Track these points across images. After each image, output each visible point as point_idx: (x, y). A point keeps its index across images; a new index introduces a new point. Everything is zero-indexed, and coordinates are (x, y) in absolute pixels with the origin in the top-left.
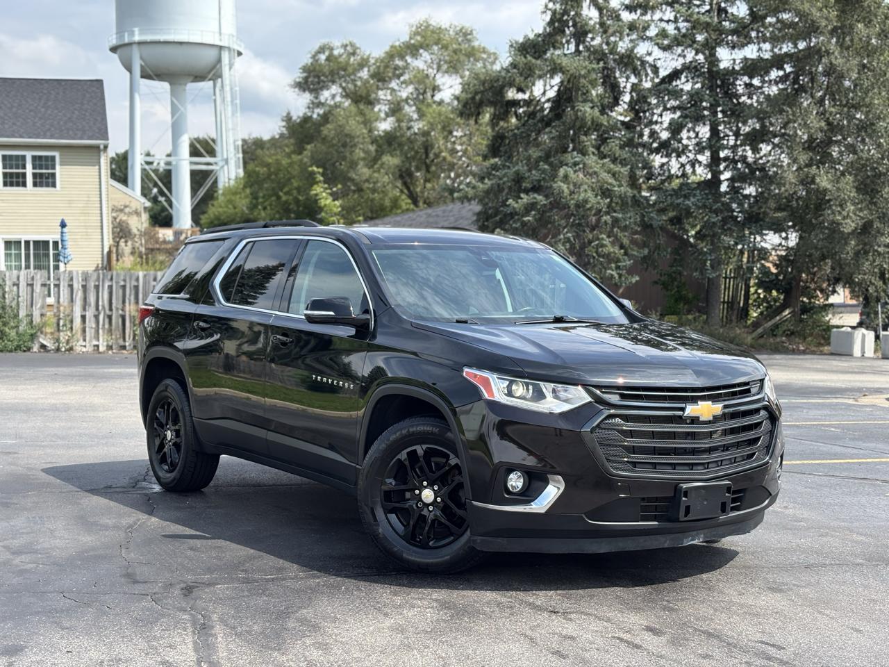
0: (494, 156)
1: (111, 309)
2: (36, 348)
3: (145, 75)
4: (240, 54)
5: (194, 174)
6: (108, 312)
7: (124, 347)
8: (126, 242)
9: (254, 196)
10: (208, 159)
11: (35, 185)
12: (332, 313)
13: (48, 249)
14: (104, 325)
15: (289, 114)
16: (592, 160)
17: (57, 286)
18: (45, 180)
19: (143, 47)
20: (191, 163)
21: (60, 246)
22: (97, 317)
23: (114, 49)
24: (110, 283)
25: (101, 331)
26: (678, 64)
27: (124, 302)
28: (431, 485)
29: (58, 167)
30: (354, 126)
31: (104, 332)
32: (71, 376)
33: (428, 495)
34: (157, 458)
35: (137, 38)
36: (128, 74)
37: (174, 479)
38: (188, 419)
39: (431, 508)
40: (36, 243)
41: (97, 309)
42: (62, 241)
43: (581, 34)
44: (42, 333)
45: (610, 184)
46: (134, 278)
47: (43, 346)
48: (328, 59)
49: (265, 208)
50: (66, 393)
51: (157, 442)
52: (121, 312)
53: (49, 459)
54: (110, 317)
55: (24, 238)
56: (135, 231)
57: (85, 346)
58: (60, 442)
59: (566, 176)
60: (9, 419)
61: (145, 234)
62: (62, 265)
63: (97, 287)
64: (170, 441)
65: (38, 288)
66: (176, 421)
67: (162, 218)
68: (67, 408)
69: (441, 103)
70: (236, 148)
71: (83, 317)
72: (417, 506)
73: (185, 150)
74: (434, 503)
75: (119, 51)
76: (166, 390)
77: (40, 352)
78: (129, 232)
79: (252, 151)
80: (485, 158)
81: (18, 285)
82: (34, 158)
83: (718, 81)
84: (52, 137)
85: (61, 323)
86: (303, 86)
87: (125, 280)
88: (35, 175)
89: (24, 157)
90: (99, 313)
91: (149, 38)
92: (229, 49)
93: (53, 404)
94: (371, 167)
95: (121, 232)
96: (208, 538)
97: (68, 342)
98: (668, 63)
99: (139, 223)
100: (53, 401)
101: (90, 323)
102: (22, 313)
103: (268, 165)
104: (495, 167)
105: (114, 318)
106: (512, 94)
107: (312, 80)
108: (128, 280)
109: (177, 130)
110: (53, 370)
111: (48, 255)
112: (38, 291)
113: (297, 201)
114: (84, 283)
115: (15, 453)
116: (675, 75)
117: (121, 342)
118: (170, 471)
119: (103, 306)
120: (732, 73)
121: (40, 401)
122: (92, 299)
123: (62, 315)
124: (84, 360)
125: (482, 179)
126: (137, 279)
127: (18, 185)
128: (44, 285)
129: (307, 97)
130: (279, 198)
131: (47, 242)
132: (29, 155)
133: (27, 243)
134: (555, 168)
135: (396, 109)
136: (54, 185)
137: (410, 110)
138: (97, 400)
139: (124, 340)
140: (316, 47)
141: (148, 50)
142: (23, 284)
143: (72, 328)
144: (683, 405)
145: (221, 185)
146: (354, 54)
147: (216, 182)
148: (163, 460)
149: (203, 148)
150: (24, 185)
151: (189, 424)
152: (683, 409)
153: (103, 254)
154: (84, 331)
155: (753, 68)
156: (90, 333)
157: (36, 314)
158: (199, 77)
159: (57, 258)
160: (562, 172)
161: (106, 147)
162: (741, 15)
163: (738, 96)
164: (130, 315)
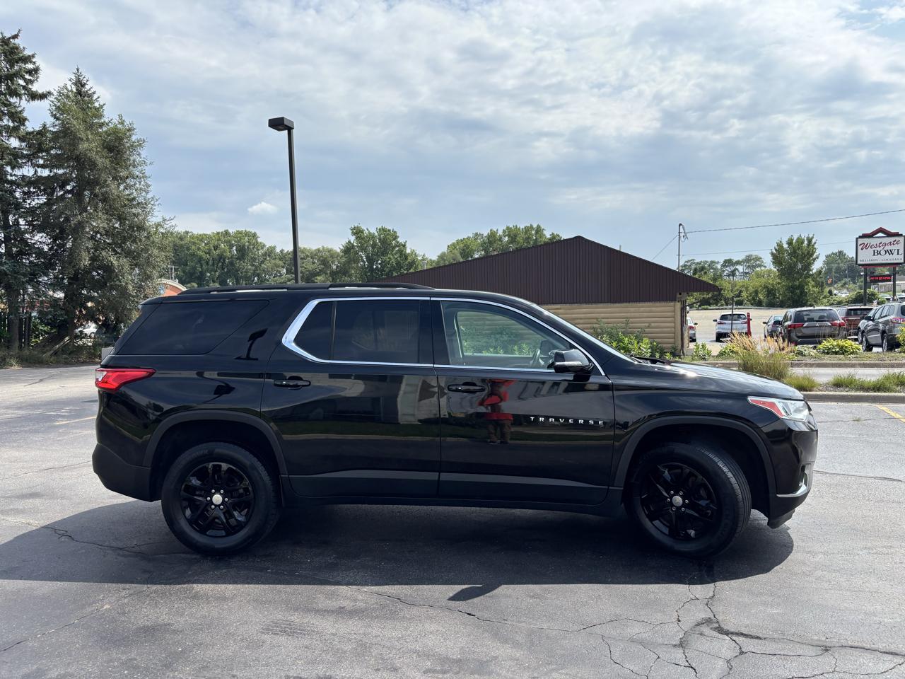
39: (683, 509)
72: (671, 510)
120: (14, 183)
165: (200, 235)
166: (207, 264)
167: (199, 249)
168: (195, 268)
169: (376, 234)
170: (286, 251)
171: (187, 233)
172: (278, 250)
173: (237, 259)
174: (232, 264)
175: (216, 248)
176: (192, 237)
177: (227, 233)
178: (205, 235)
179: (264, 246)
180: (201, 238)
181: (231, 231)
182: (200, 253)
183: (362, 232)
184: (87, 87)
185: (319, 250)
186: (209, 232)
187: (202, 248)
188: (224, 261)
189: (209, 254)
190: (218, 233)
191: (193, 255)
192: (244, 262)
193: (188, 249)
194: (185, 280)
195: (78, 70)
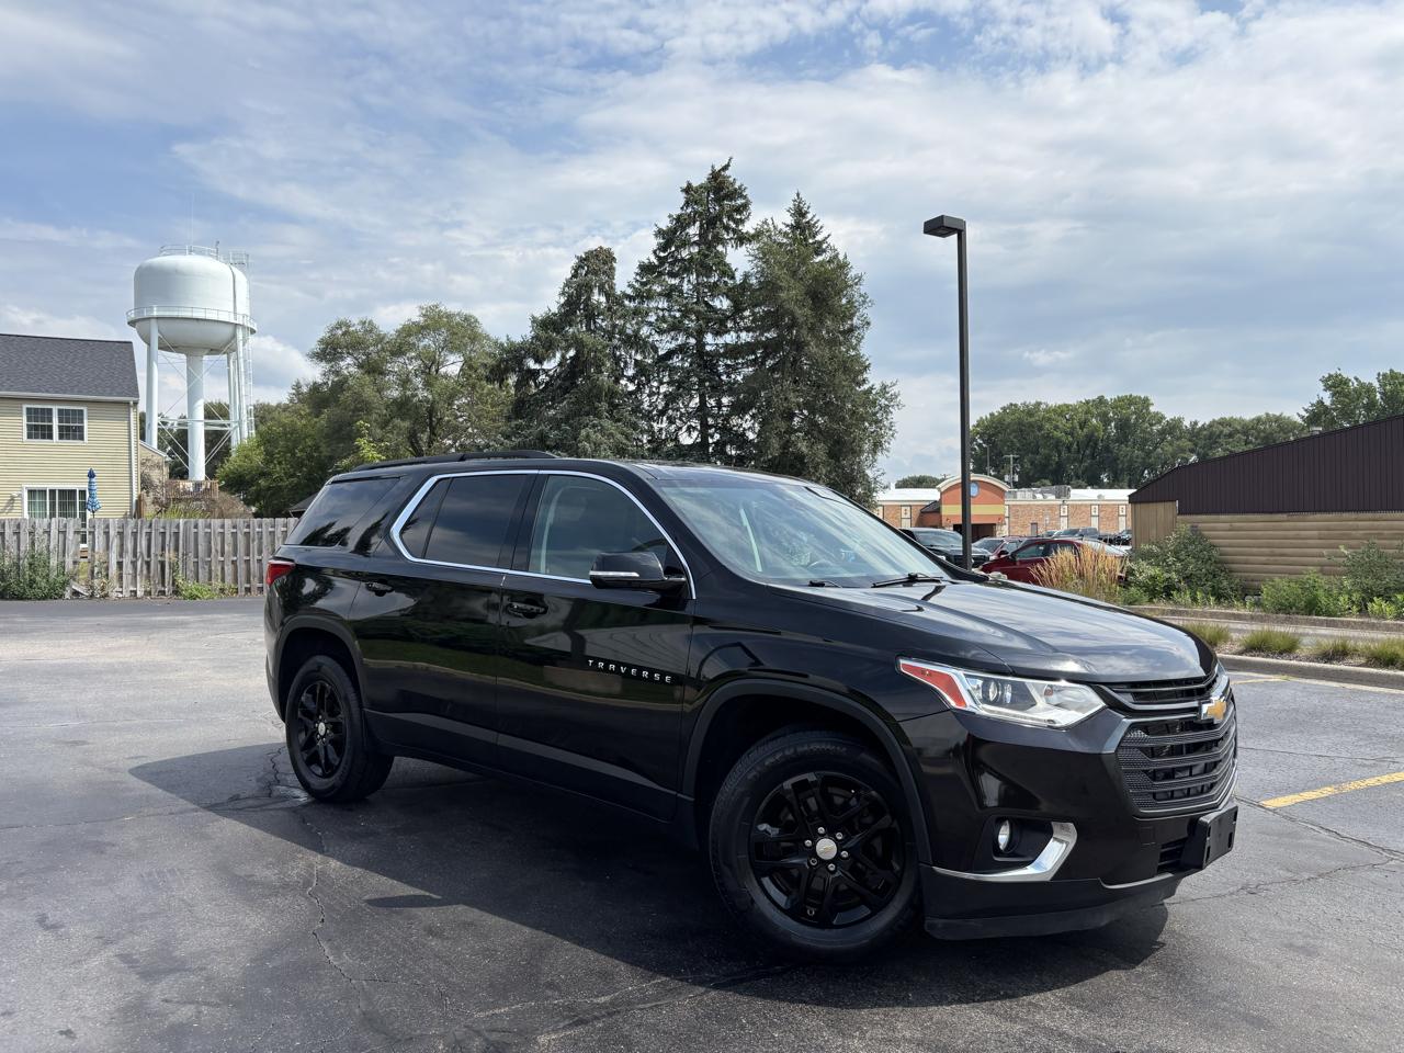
0: (517, 418)
1: (149, 556)
2: (68, 595)
3: (162, 347)
4: (253, 332)
5: (207, 433)
6: (146, 559)
7: (163, 593)
8: (147, 492)
9: (268, 453)
10: (222, 421)
11: (61, 437)
12: (635, 574)
13: (75, 498)
14: (142, 571)
15: (298, 383)
16: (607, 423)
17: (92, 533)
18: (72, 432)
19: (161, 321)
20: (206, 424)
21: (88, 495)
22: (134, 564)
23: (132, 323)
24: (148, 530)
25: (138, 577)
26: (673, 345)
27: (163, 549)
28: (830, 834)
29: (85, 421)
30: (369, 392)
31: (141, 578)
32: (115, 627)
33: (826, 847)
34: (301, 757)
35: (155, 314)
36: (146, 345)
37: (333, 787)
38: (355, 709)
39: (832, 867)
40: (62, 492)
41: (135, 555)
42: (90, 490)
43: (590, 316)
44: (74, 580)
45: (624, 444)
46: (174, 526)
47: (76, 593)
48: (344, 334)
49: (280, 463)
50: (119, 648)
51: (303, 737)
52: (160, 558)
53: (134, 752)
54: (148, 564)
55: (49, 486)
56: (157, 482)
57: (121, 592)
58: (138, 721)
59: (588, 436)
60: (61, 688)
61: (167, 486)
62: (89, 515)
63: (135, 534)
64: (322, 737)
65: (70, 535)
66: (333, 712)
67: (179, 471)
68: (127, 669)
69: (446, 376)
70: (249, 413)
71: (120, 564)
72: (809, 864)
73: (200, 414)
74: (837, 859)
75: (137, 324)
76: (319, 671)
77: (72, 599)
78: (151, 483)
79: (262, 414)
80: (509, 419)
81: (49, 533)
82: (60, 411)
83: (705, 361)
84: (80, 392)
85: (96, 570)
86: (321, 356)
87: (164, 528)
88: (60, 428)
89: (51, 410)
90: (137, 560)
91: (167, 314)
92: (243, 326)
93: (109, 664)
94: (382, 428)
95: (146, 484)
96: (439, 903)
97: (103, 589)
98: (665, 344)
99: (159, 476)
100: (108, 661)
101: (127, 569)
102: (54, 562)
103: (284, 426)
104: (518, 427)
105: (152, 563)
106: (532, 364)
107: (329, 351)
108: (168, 528)
109: (192, 396)
110: (94, 620)
111: (75, 504)
112: (71, 538)
113: (310, 457)
114: (121, 530)
115: (84, 743)
116: (670, 354)
117: (160, 588)
118: (324, 776)
119: (141, 553)
120: (716, 355)
121: (92, 660)
122: (129, 545)
123: (96, 563)
124: (122, 607)
125: (508, 437)
126: (178, 526)
127: (43, 437)
128: (76, 532)
129: (323, 366)
130: (294, 454)
131: (75, 491)
132: (55, 409)
133: (52, 492)
134: (576, 430)
135: (405, 382)
136: (82, 438)
137: (418, 382)
138: (160, 656)
139: (163, 585)
140: (334, 322)
141: (165, 325)
142: (54, 531)
143: (107, 575)
144: (1195, 704)
145: (234, 444)
146: (371, 331)
147: (229, 440)
148: (313, 760)
149: (216, 412)
150: (50, 437)
151: (356, 716)
152: (1197, 710)
153: (131, 503)
154: (121, 577)
155: (733, 351)
156: (127, 579)
157: (69, 561)
158: (214, 351)
159: (84, 506)
160: (583, 432)
161: (136, 403)
162: (725, 307)
163: (719, 375)
164: (170, 563)
165: (1059, 407)
166: (1069, 449)
167: (1056, 428)
168: (1048, 457)
169: (1376, 384)
170: (1200, 425)
171: (1039, 404)
172: (1187, 423)
173: (1117, 441)
174: (1107, 449)
175: (1083, 425)
176: (1048, 410)
177: (1101, 400)
178: (1067, 406)
179: (1163, 417)
180: (1061, 411)
181: (1108, 398)
182: (1057, 434)
183: (1345, 382)
184: (809, 216)
185: (1259, 420)
186: (1072, 401)
187: (1061, 426)
188: (1096, 444)
189: (1072, 434)
190: (1088, 402)
191: (1048, 437)
192: (1127, 446)
193: (1040, 428)
194: (1033, 476)
195: (798, 195)
